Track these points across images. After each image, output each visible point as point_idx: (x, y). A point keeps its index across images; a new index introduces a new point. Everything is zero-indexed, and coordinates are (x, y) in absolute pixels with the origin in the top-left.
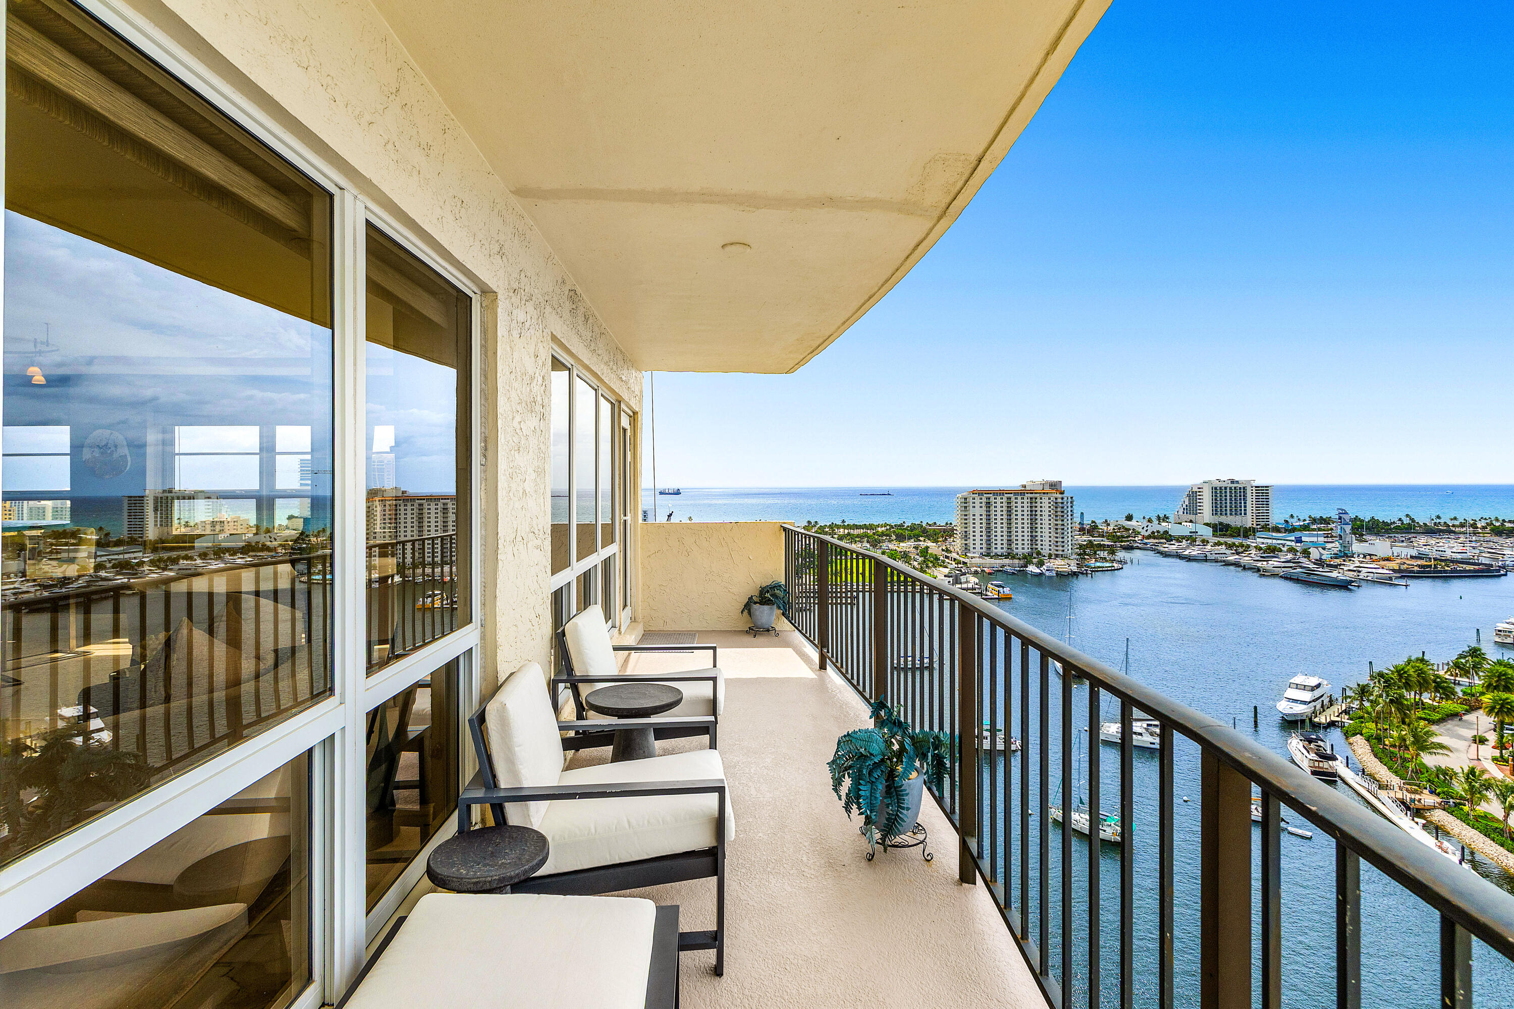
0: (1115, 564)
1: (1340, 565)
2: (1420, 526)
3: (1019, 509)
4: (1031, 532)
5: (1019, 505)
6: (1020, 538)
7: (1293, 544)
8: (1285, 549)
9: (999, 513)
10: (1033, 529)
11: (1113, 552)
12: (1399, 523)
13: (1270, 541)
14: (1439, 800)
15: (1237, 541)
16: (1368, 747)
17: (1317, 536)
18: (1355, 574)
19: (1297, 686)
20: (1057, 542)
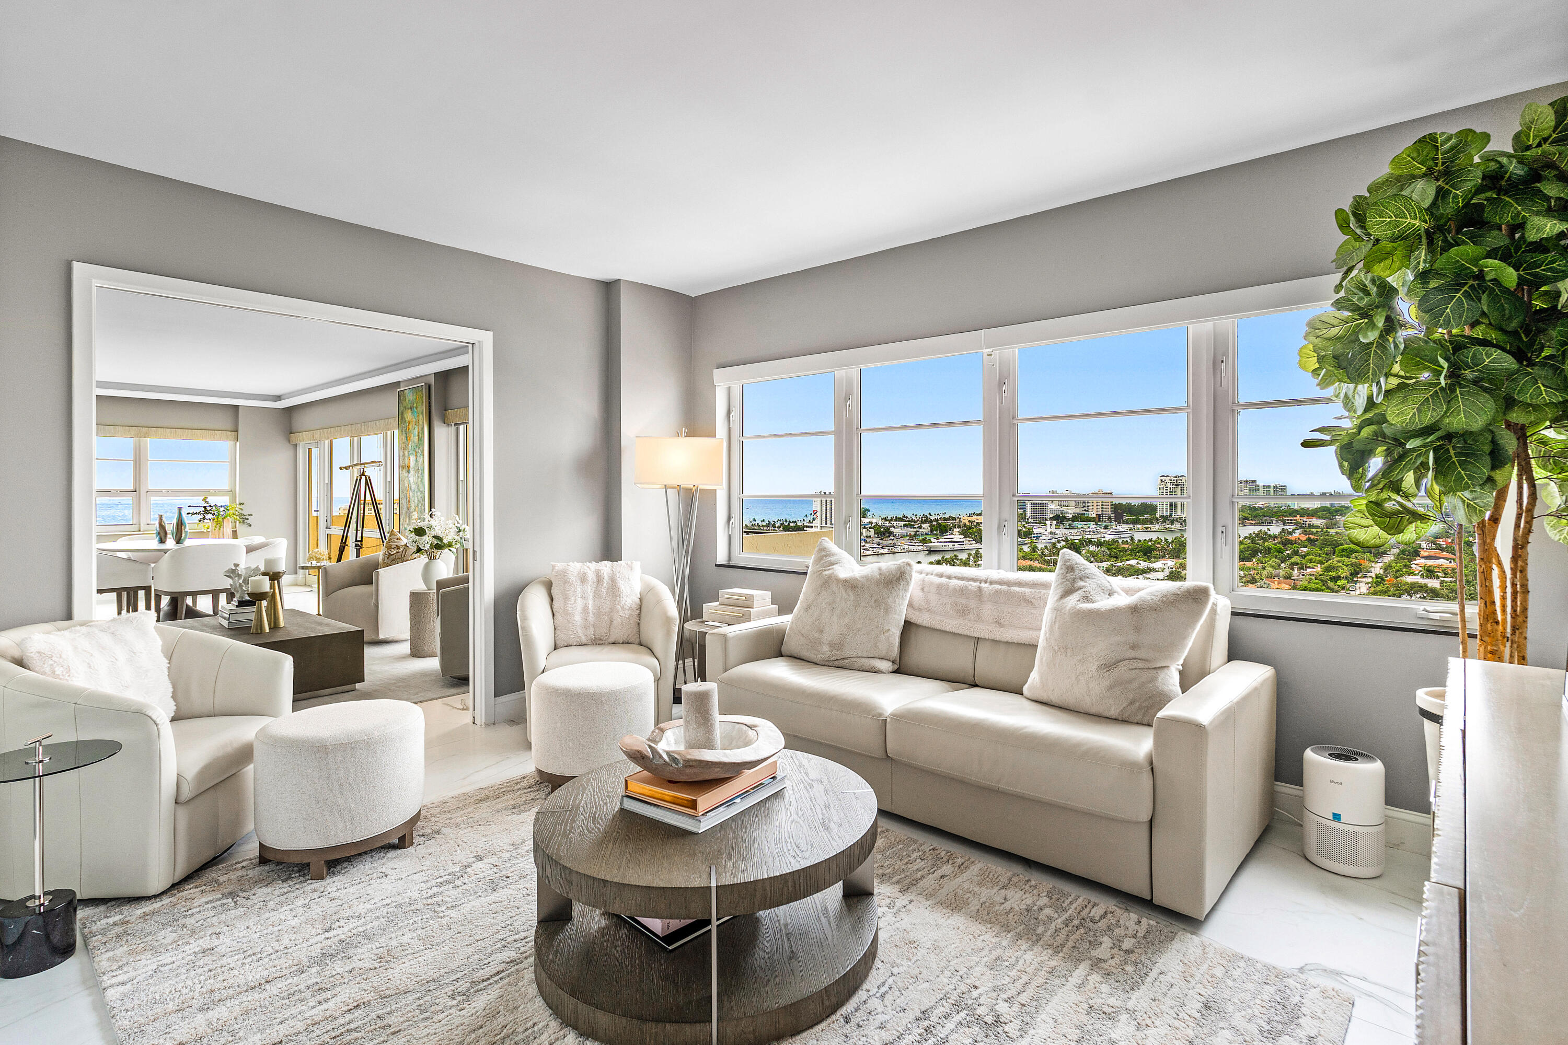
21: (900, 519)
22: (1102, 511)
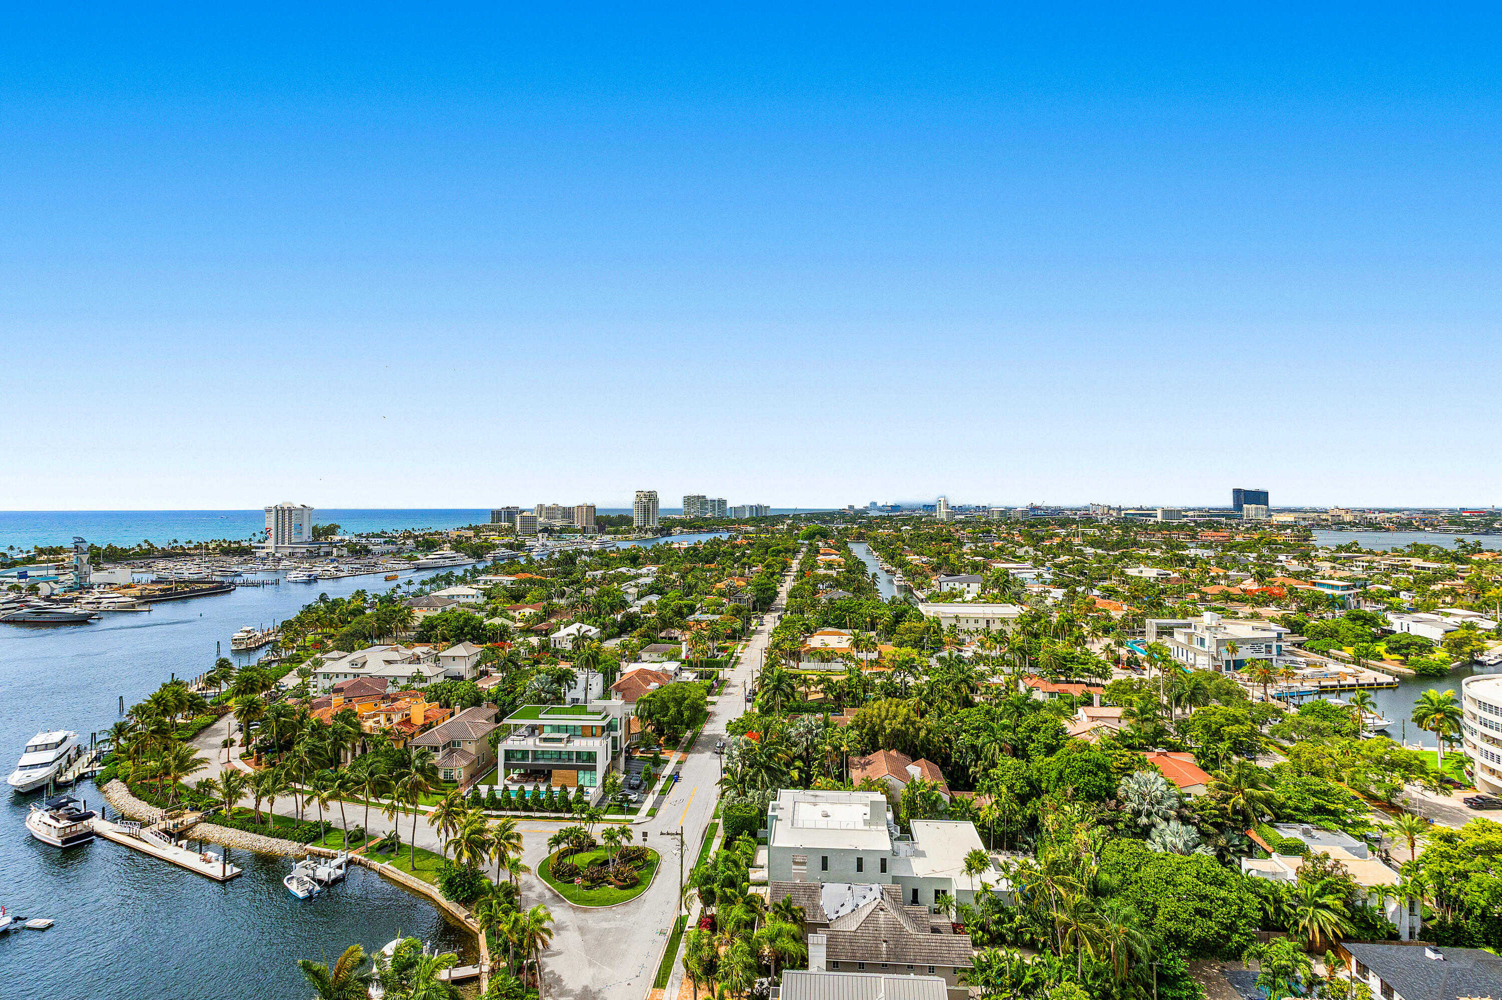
1: (77, 598)
7: (15, 580)
8: (5, 587)
12: (137, 549)
14: (199, 814)
16: (126, 789)
17: (48, 568)
18: (95, 606)
19: (37, 748)
21: (378, 536)
22: (587, 523)
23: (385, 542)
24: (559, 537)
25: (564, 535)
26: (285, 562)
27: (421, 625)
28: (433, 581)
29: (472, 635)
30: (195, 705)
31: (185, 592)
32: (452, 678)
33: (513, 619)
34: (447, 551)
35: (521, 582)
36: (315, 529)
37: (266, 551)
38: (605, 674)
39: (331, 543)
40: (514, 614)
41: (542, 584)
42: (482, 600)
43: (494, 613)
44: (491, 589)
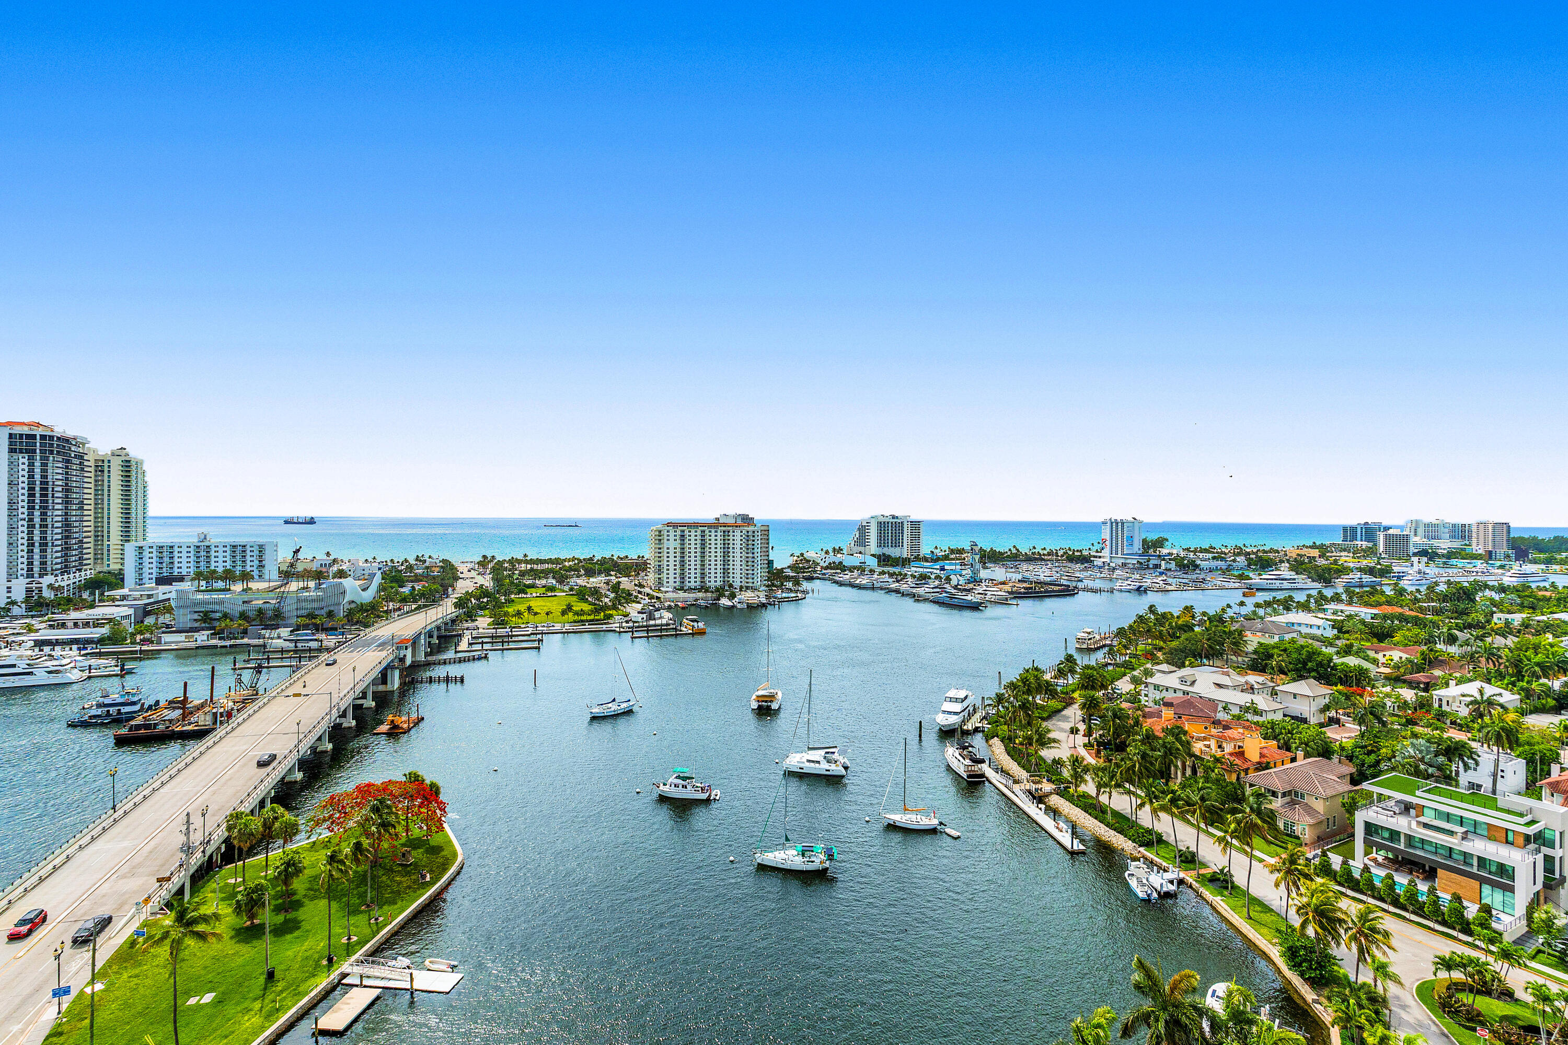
0: (799, 595)
1: (972, 589)
2: (1023, 555)
3: (713, 542)
4: (724, 565)
5: (713, 538)
6: (713, 571)
7: (938, 572)
8: (933, 577)
9: (693, 546)
10: (725, 562)
11: (797, 583)
12: (1009, 553)
13: (921, 570)
14: (1054, 787)
15: (896, 570)
16: (1003, 747)
17: (956, 565)
18: (983, 596)
19: (951, 700)
20: (747, 574)
21: (1206, 551)
22: (1494, 546)
23: (1214, 558)
24: (1445, 563)
25: (1454, 562)
26: (1118, 572)
27: (1255, 652)
28: (1268, 604)
29: (1318, 673)
30: (1049, 690)
31: (1041, 592)
32: (1293, 718)
33: (1375, 662)
34: (1285, 571)
35: (1385, 617)
36: (1144, 541)
37: (1102, 560)
38: (1530, 762)
39: (1159, 556)
40: (1376, 656)
41: (1417, 622)
42: (1330, 633)
43: (1347, 651)
44: (1342, 621)
